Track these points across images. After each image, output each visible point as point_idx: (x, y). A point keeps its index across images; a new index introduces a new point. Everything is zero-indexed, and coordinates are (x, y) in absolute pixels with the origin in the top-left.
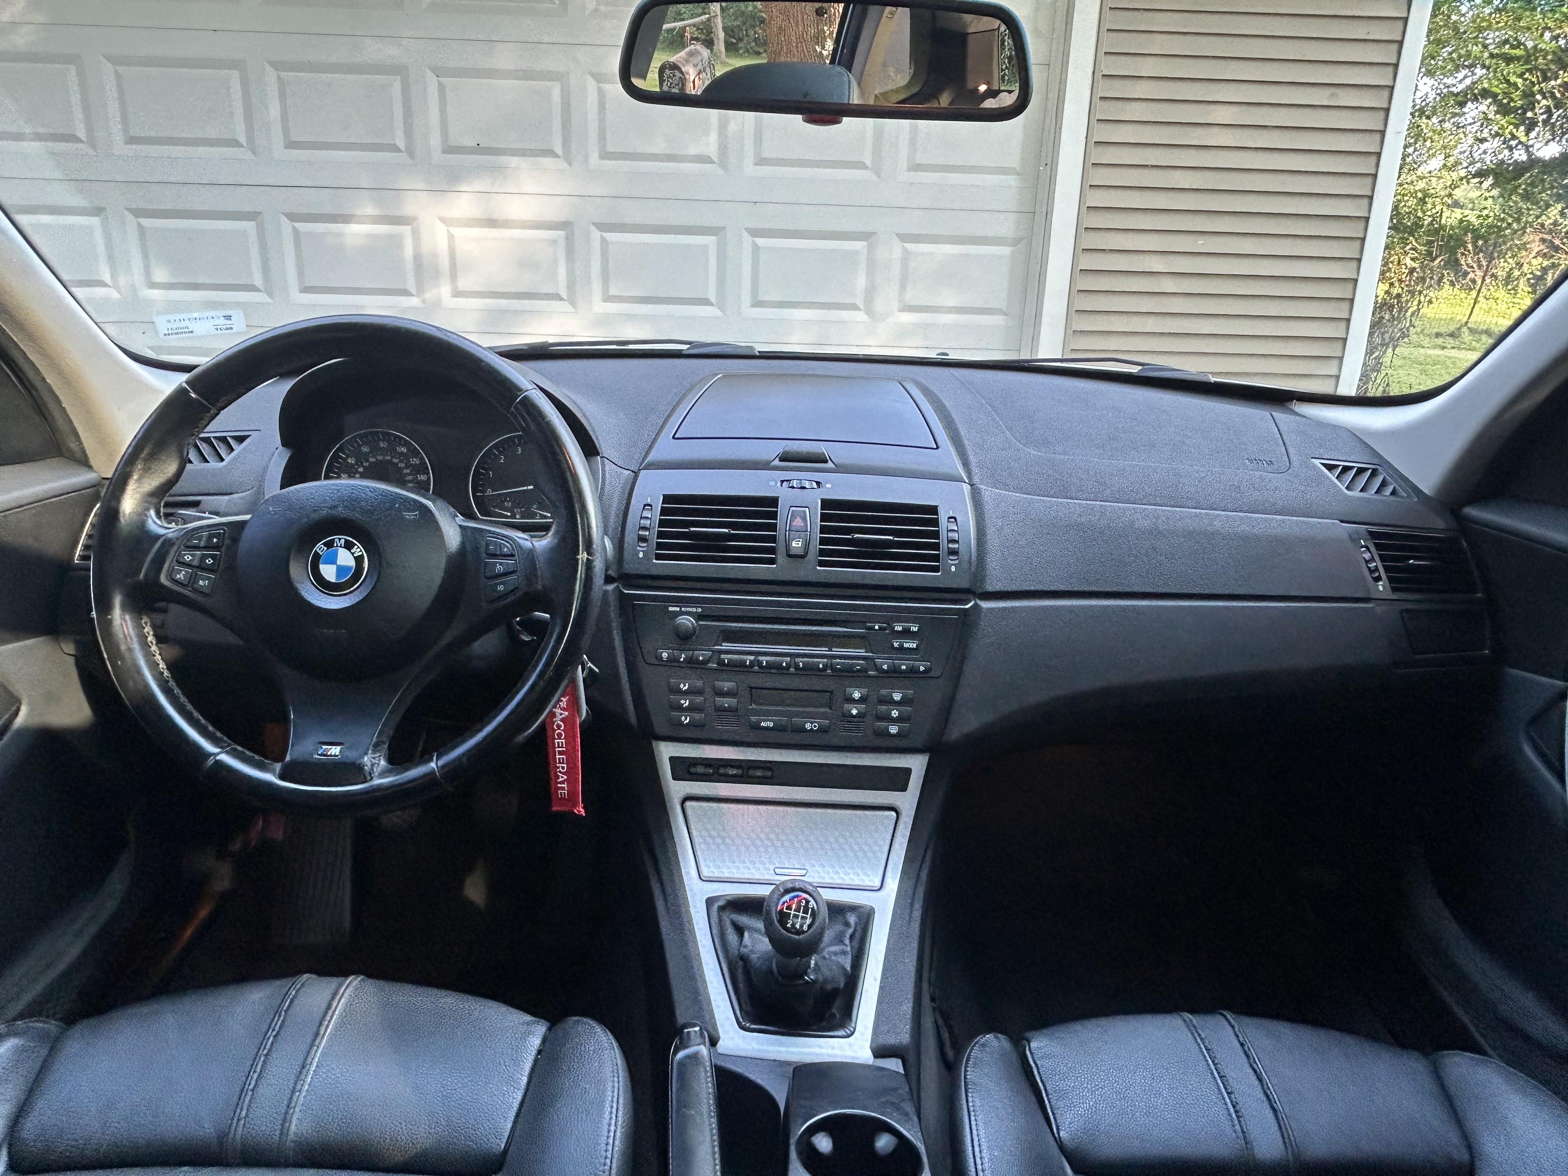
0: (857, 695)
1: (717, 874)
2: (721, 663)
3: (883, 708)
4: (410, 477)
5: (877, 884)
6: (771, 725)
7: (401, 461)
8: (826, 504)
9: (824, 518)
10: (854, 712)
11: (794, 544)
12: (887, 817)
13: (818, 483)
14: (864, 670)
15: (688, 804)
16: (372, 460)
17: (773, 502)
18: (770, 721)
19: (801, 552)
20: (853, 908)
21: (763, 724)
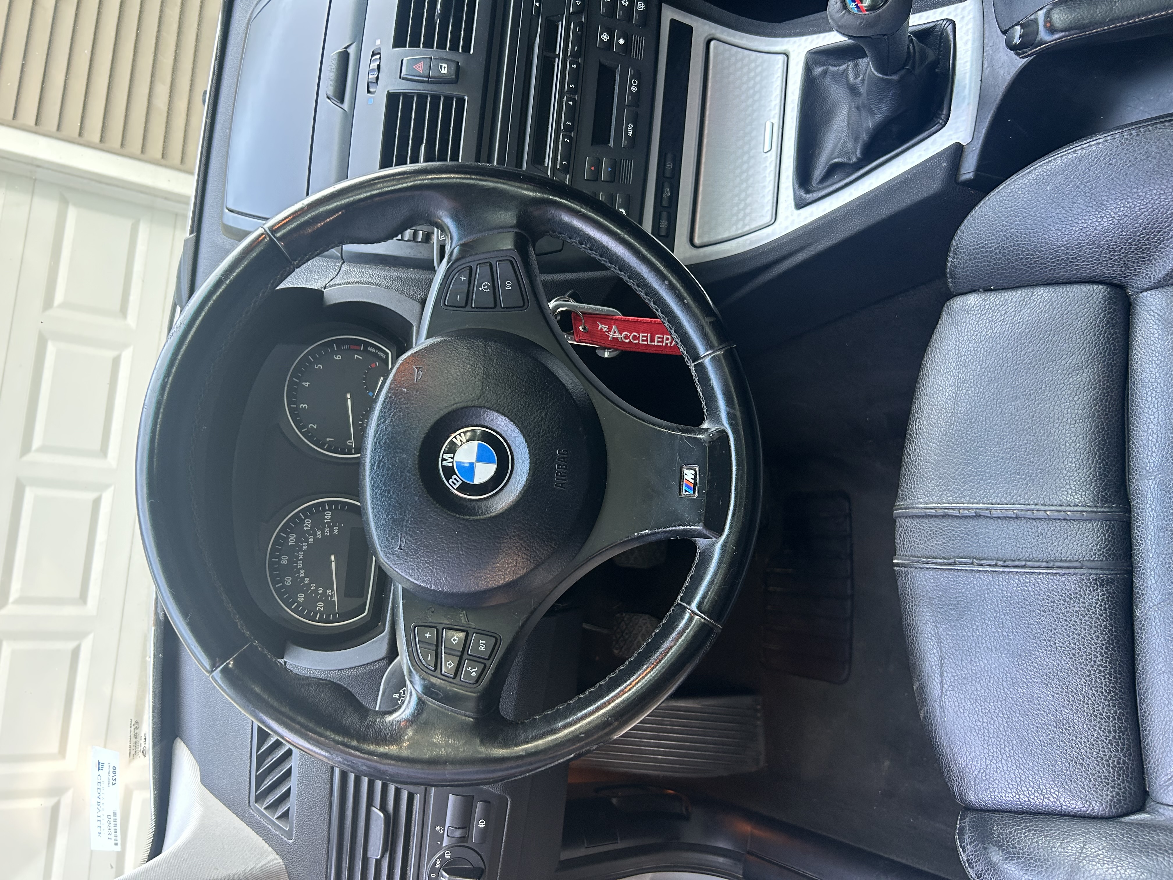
0: (605, 37)
1: (769, 208)
2: (565, 169)
3: (619, 14)
4: (327, 530)
5: (781, 57)
6: (631, 126)
7: (307, 540)
8: (399, 42)
9: (415, 44)
10: (622, 41)
11: (444, 71)
12: (716, 48)
13: (373, 54)
14: (580, 24)
15: (697, 241)
16: (302, 573)
17: (392, 98)
18: (627, 127)
19: (453, 66)
20: (808, 69)
21: (630, 134)
